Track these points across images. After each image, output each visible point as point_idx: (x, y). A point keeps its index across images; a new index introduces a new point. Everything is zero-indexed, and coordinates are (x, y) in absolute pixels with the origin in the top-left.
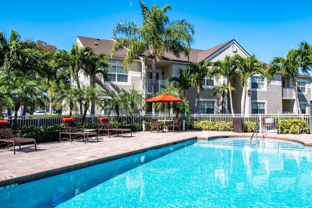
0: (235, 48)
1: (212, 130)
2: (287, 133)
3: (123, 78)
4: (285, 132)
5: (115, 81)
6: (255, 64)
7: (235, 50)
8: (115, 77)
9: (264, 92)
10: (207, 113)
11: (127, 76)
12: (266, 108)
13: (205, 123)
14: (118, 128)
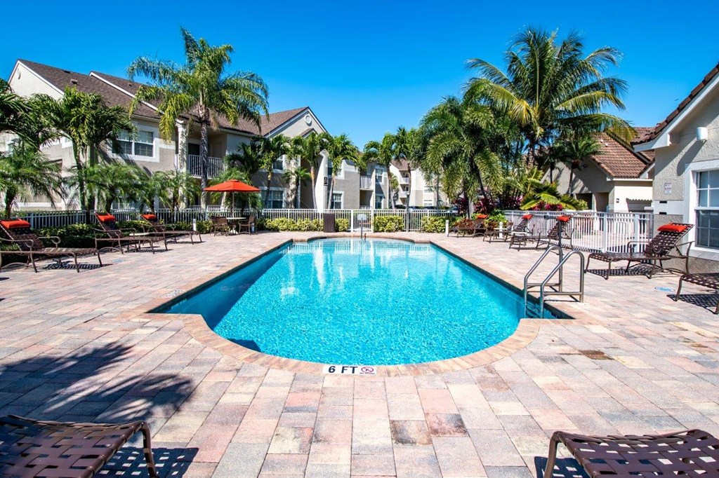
0: (310, 120)
1: (293, 230)
2: (383, 231)
3: (146, 150)
4: (381, 230)
5: (130, 153)
6: (347, 146)
7: (309, 123)
8: (131, 146)
9: (340, 181)
10: (274, 208)
11: (151, 147)
12: (342, 201)
13: (282, 221)
14: (175, 230)
